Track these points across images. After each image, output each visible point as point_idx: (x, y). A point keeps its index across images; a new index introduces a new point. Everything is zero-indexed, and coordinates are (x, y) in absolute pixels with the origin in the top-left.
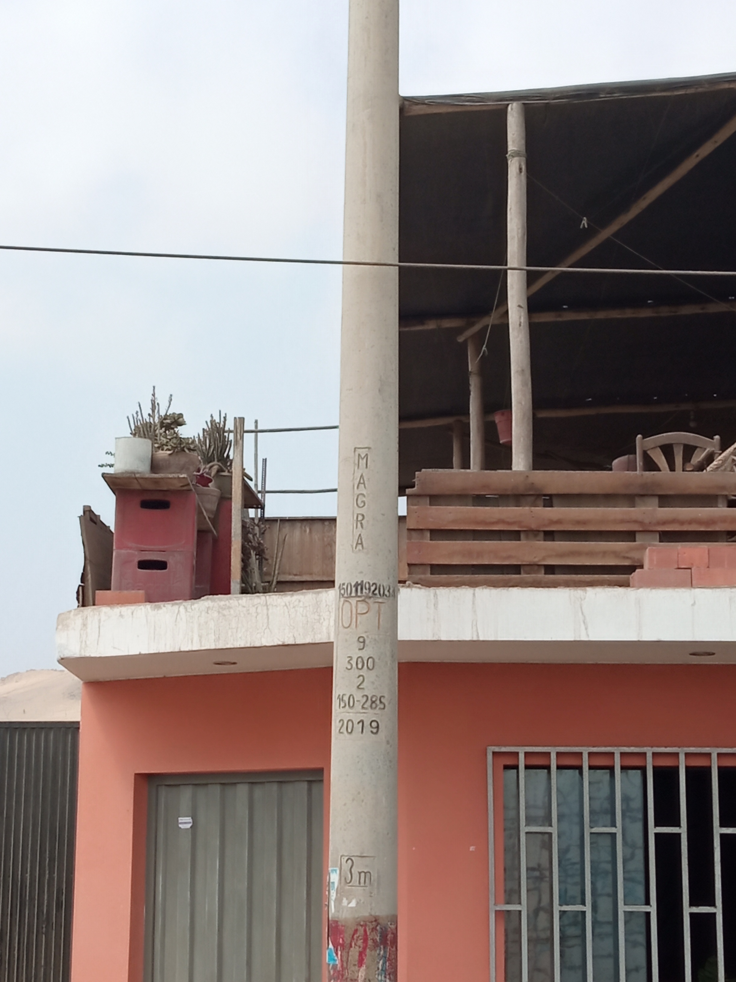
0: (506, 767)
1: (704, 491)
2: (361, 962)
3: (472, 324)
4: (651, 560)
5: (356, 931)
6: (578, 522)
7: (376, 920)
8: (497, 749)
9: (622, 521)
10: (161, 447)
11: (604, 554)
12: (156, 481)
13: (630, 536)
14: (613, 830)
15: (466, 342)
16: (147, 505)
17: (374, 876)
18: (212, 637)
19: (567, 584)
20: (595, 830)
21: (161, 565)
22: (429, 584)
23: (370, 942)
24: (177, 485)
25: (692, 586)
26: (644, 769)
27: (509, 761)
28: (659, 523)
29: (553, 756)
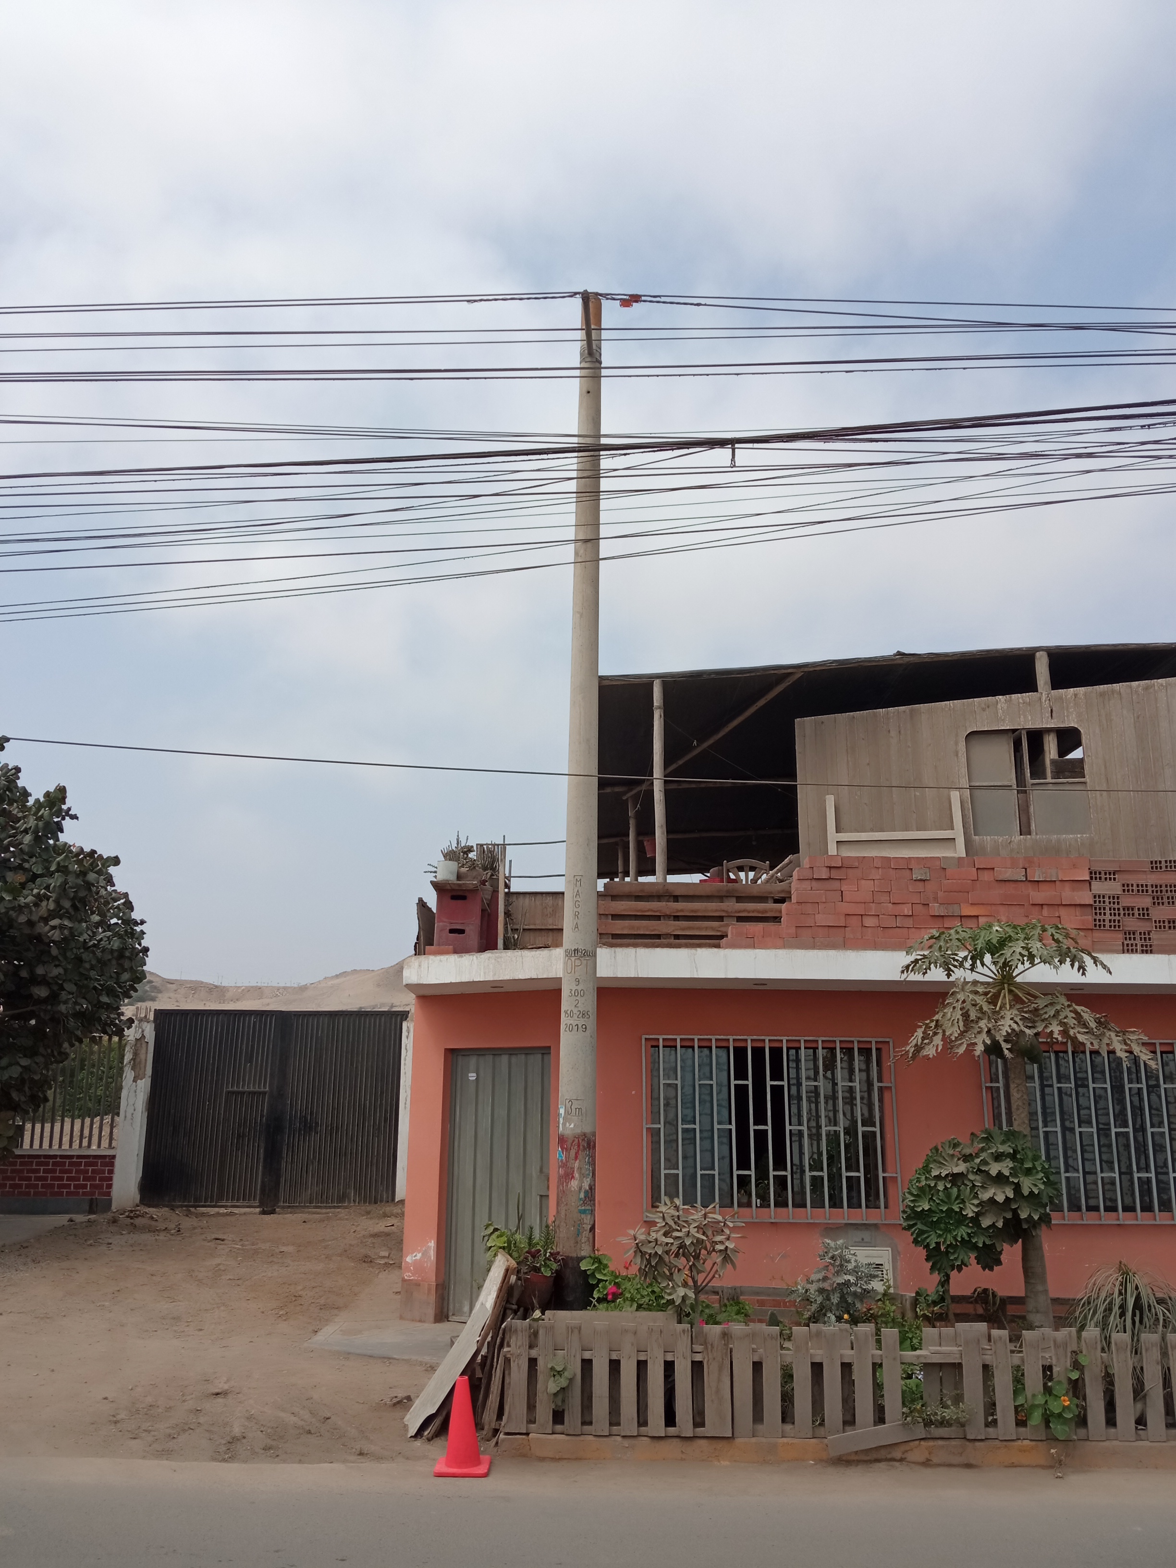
0: (652, 1046)
1: (761, 895)
2: (576, 1158)
3: (631, 790)
4: (732, 933)
5: (574, 1141)
6: (692, 911)
7: (585, 1135)
8: (647, 1037)
9: (716, 911)
10: (463, 866)
11: (707, 928)
12: (459, 885)
13: (720, 918)
14: (711, 1082)
15: (627, 799)
16: (454, 898)
17: (584, 1110)
18: (491, 973)
19: (687, 946)
20: (701, 1082)
21: (462, 932)
22: (612, 946)
23: (581, 1147)
24: (471, 887)
25: (754, 947)
26: (728, 1048)
27: (655, 1044)
28: (736, 912)
29: (678, 1041)
